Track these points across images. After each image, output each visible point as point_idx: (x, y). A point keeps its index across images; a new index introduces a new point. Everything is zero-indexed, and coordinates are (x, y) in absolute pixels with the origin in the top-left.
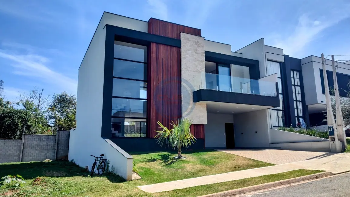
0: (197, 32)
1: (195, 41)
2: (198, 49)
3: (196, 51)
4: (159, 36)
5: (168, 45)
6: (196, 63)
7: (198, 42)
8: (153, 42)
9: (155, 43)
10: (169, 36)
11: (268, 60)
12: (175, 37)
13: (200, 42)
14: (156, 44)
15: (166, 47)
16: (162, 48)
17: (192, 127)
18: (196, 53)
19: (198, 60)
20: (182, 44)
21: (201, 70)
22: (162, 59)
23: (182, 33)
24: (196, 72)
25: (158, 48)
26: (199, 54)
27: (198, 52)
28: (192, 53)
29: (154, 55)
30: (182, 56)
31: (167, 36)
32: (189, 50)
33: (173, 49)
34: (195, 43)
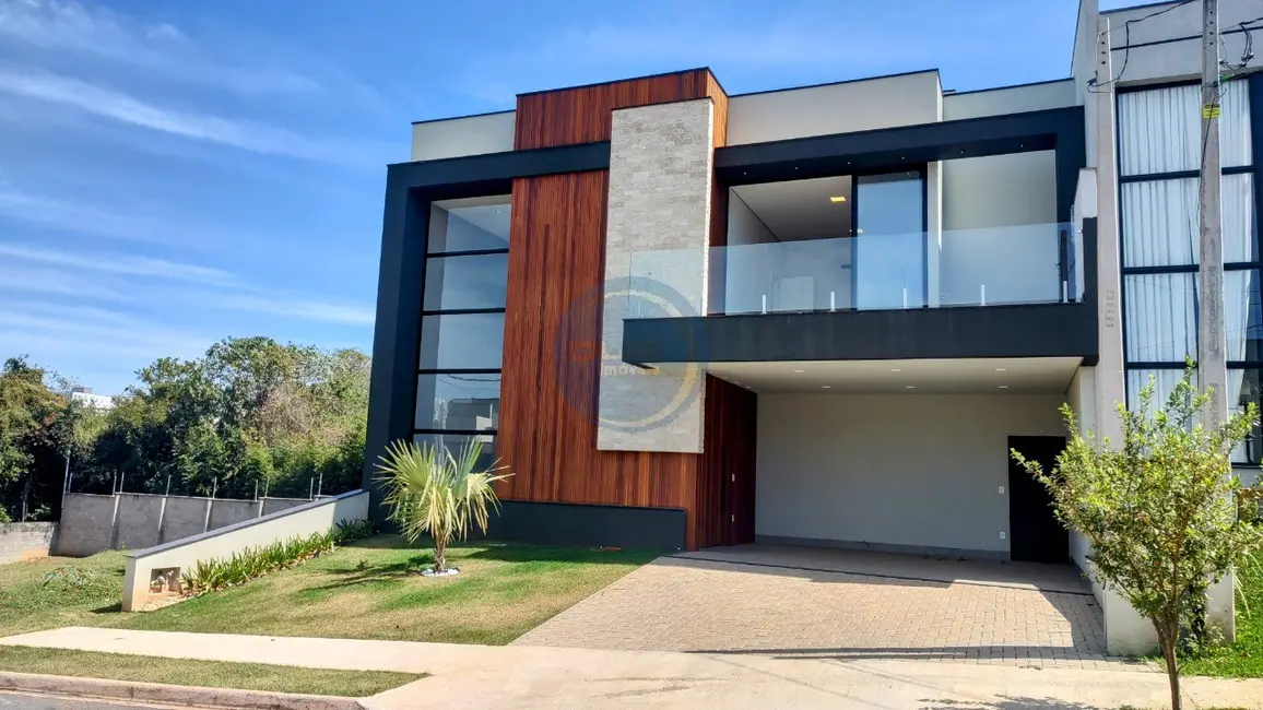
0: (687, 85)
1: (670, 128)
2: (677, 154)
5: (567, 173)
6: (668, 212)
7: (680, 126)
8: (519, 178)
9: (526, 177)
10: (574, 139)
12: (596, 135)
13: (688, 125)
14: (528, 181)
15: (563, 180)
16: (549, 189)
17: (645, 463)
18: (667, 173)
19: (675, 200)
20: (613, 155)
21: (684, 235)
22: (547, 227)
23: (614, 113)
24: (665, 246)
25: (533, 193)
26: (683, 171)
27: (678, 166)
28: (652, 175)
29: (521, 221)
30: (612, 199)
31: (570, 141)
32: (638, 169)
33: (588, 179)
34: (668, 132)
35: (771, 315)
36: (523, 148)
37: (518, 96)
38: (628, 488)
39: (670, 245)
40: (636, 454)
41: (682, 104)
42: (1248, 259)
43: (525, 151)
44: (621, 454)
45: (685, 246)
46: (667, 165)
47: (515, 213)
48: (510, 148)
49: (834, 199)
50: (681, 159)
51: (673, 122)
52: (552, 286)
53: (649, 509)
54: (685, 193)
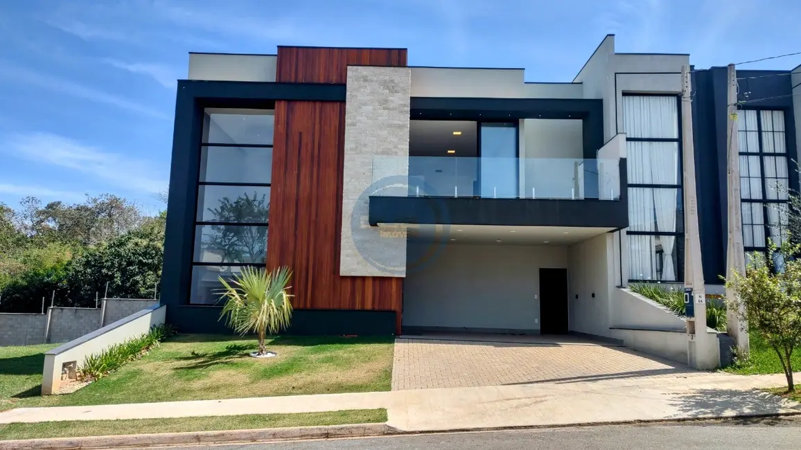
0: (395, 58)
1: (385, 81)
2: (390, 98)
3: (384, 103)
4: (296, 84)
5: (315, 101)
6: (385, 133)
7: (392, 81)
8: (280, 100)
9: (285, 100)
10: (319, 80)
11: (625, 94)
12: (334, 79)
13: (396, 81)
14: (286, 103)
15: (311, 105)
16: (301, 109)
17: (369, 284)
18: (384, 109)
19: (390, 126)
20: (348, 94)
21: (395, 147)
22: (300, 133)
23: (349, 67)
24: (383, 153)
25: (290, 111)
26: (394, 109)
27: (392, 106)
28: (374, 109)
29: (282, 128)
30: (348, 121)
31: (316, 81)
32: (365, 104)
33: (328, 107)
34: (385, 84)
35: (459, 198)
36: (282, 81)
37: (278, 46)
38: (358, 299)
39: (386, 153)
40: (363, 278)
41: (392, 68)
42: (676, 183)
43: (284, 83)
44: (354, 278)
45: (396, 153)
46: (384, 104)
47: (277, 122)
48: (273, 79)
49: (455, 133)
50: (392, 101)
51: (387, 78)
52: (305, 171)
53: (373, 311)
54: (396, 122)
